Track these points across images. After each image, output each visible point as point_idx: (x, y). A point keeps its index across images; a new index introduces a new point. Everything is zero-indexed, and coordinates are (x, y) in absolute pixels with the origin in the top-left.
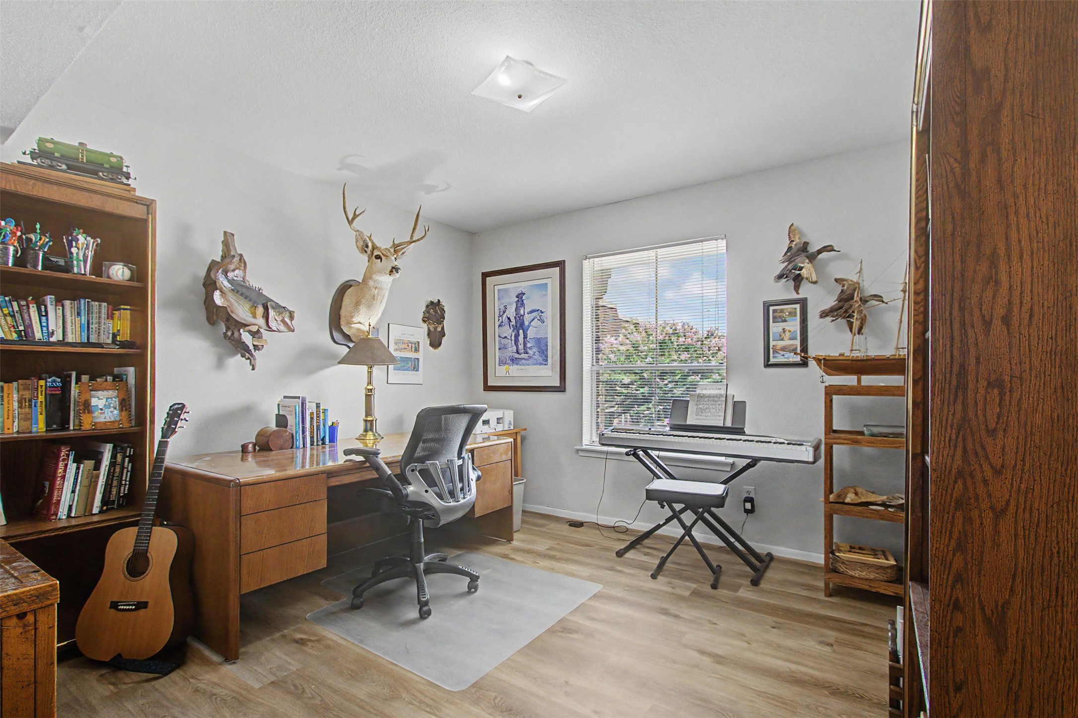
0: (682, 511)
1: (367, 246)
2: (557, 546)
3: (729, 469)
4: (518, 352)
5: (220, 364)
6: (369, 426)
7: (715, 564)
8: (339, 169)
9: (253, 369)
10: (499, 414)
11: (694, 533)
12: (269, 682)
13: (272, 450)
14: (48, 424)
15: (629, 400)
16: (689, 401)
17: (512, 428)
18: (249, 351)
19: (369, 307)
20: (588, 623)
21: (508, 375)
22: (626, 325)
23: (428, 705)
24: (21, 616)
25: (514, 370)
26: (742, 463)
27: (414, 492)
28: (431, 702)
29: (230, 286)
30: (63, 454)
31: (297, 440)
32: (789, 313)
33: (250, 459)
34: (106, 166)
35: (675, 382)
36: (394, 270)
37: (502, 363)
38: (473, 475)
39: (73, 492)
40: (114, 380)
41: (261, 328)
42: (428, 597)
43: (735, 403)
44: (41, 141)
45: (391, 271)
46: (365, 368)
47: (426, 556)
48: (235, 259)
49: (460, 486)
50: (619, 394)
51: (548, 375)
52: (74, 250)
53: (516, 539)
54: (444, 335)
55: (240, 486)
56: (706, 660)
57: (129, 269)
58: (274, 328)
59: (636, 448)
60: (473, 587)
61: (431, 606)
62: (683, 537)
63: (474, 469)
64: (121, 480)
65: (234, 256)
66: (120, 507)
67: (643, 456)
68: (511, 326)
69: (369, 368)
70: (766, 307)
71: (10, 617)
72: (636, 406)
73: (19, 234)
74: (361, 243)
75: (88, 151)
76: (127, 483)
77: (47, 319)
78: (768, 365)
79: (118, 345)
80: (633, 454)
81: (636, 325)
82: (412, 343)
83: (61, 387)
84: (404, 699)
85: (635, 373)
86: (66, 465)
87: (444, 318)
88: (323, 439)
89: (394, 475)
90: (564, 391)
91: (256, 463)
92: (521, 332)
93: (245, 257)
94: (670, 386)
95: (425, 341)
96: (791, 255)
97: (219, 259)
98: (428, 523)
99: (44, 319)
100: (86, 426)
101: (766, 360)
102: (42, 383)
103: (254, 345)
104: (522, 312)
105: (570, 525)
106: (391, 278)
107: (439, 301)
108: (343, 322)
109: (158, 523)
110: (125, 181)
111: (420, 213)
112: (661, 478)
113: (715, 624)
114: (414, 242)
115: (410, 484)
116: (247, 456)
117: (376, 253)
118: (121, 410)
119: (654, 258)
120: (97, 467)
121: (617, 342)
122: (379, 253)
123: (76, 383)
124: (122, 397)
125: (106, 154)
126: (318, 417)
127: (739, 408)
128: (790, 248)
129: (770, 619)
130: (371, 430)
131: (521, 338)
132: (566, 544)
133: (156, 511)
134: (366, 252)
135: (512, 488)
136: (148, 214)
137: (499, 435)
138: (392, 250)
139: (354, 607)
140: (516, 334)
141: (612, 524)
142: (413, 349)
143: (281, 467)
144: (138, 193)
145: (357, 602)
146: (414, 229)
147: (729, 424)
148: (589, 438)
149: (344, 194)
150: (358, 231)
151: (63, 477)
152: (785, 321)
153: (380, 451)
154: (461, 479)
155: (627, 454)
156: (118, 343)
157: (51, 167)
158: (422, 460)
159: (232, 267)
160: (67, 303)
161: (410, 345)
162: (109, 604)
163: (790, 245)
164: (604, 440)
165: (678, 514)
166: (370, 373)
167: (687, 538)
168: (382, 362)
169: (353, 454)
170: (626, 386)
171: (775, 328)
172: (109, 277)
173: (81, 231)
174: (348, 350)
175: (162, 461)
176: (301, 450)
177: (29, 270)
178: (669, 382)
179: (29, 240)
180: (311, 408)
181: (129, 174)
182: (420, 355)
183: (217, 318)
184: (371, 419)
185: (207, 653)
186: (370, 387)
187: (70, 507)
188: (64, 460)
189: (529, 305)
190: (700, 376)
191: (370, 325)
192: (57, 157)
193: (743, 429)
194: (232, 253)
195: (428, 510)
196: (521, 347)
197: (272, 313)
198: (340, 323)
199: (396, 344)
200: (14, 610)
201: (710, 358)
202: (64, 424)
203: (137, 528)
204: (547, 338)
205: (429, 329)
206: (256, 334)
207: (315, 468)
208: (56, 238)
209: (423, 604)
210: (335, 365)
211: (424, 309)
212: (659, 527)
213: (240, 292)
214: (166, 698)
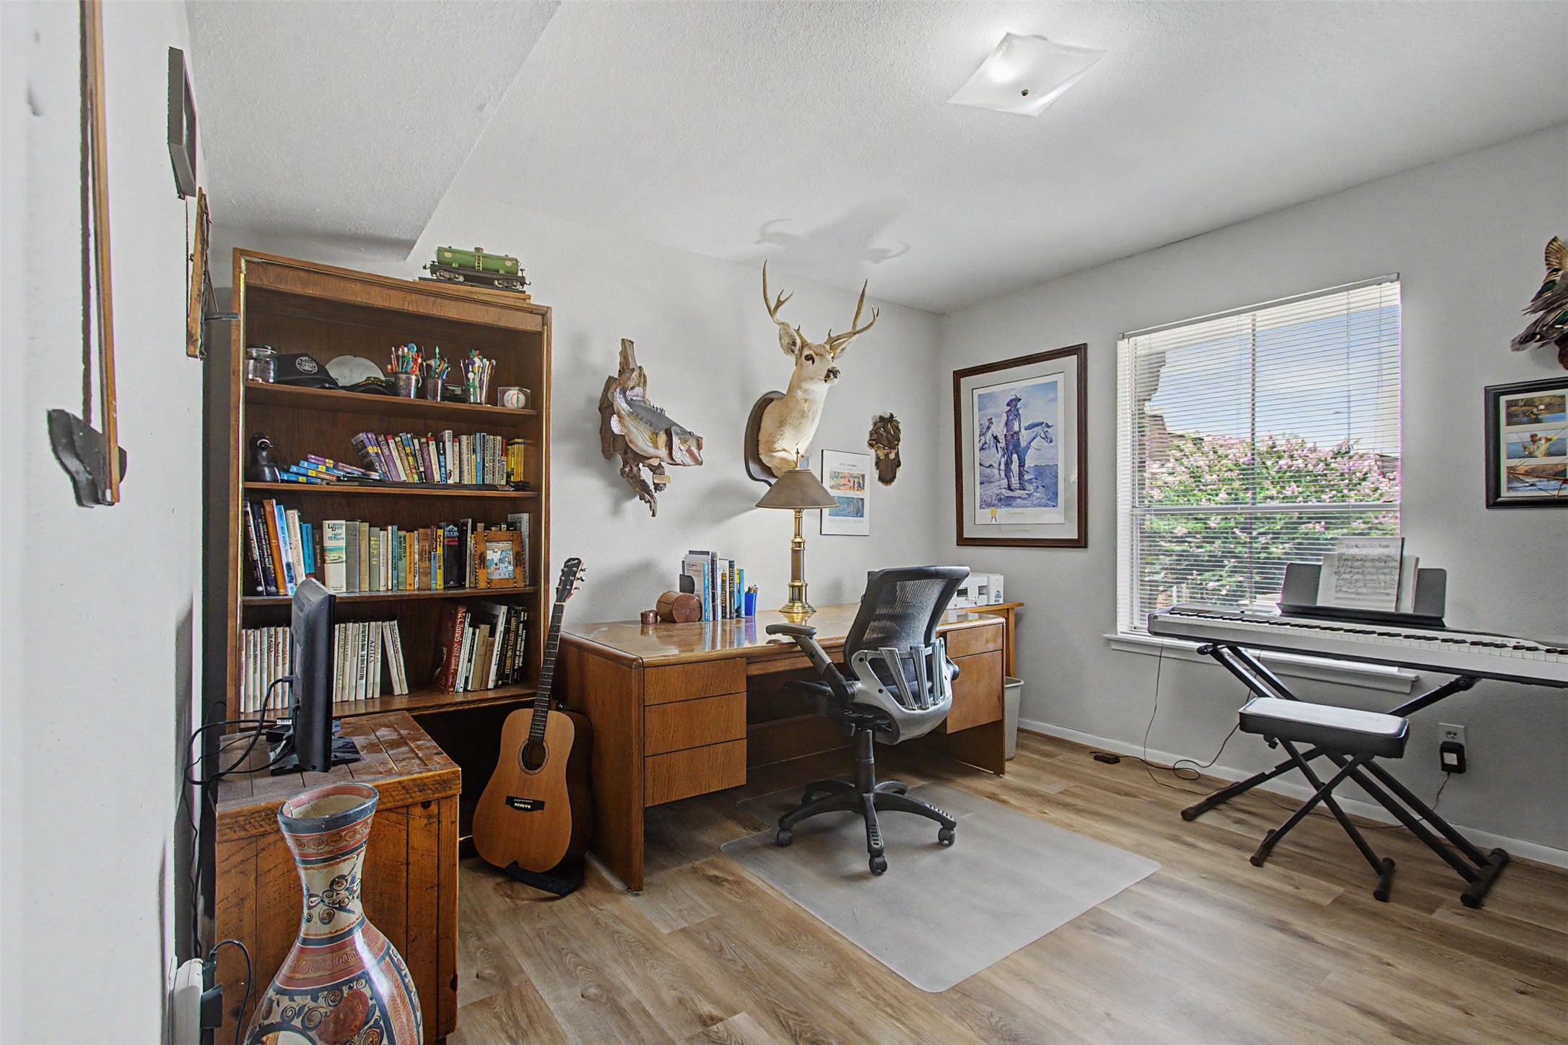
0: (1310, 755)
1: (794, 343)
2: (1077, 790)
3: (1407, 690)
4: (1009, 488)
5: (616, 510)
6: (797, 594)
7: (1380, 857)
8: (758, 243)
9: (654, 515)
10: (982, 580)
11: (1336, 796)
12: (680, 928)
13: (675, 622)
14: (446, 582)
15: (1186, 563)
16: (1320, 566)
17: (1001, 601)
18: (648, 492)
19: (797, 428)
20: (1139, 923)
21: (994, 522)
22: (1181, 443)
23: (890, 1005)
24: (426, 805)
25: (1003, 514)
26: (1436, 681)
27: (862, 692)
28: (894, 1002)
29: (628, 408)
30: (460, 615)
31: (706, 611)
32: (1546, 406)
33: (651, 632)
34: (502, 272)
35: (1274, 533)
36: (832, 373)
37: (986, 504)
38: (947, 671)
39: (470, 661)
40: (508, 529)
41: (663, 461)
42: (881, 843)
43: (1421, 574)
44: (440, 251)
45: (828, 376)
46: (792, 512)
47: (876, 784)
48: (635, 373)
49: (928, 685)
50: (1168, 553)
51: (1058, 521)
52: (471, 375)
53: (1008, 772)
54: (899, 465)
55: (643, 666)
56: (1374, 1026)
57: (525, 393)
58: (679, 461)
59: (1216, 642)
60: (946, 837)
61: (887, 857)
62: (1314, 801)
63: (948, 662)
64: (516, 650)
65: (633, 370)
66: (516, 682)
67: (1231, 657)
68: (999, 449)
69: (796, 512)
70: (1491, 396)
71: (415, 804)
72: (1195, 572)
73: (420, 361)
74: (786, 340)
75: (486, 257)
76: (522, 654)
77: (445, 458)
78: (1494, 501)
79: (512, 487)
80: (1211, 653)
81: (1198, 441)
82: (854, 477)
83: (458, 537)
84: (855, 989)
85: (1196, 519)
86: (463, 629)
87: (899, 440)
88: (738, 611)
89: (835, 665)
90: (1085, 546)
91: (659, 637)
92: (1015, 457)
93: (646, 371)
94: (1262, 540)
95: (872, 474)
96: (1553, 296)
97: (616, 376)
98: (881, 739)
99: (442, 458)
100: (482, 585)
101: (1491, 494)
102: (440, 532)
103: (654, 483)
104: (1016, 428)
105: (1097, 758)
106: (827, 385)
107: (892, 416)
108: (761, 451)
109: (554, 706)
110: (519, 287)
111: (866, 294)
112: (1266, 696)
113: (1389, 964)
114: (858, 332)
115: (857, 679)
116: (647, 628)
117: (806, 352)
118: (516, 566)
119: (1250, 326)
120: (492, 633)
121: (1164, 470)
122: (811, 352)
123: (472, 533)
124: (517, 549)
125: (499, 258)
126: (732, 580)
127: (1431, 583)
128: (1548, 285)
129: (1513, 977)
130: (800, 599)
131: (1015, 467)
132: (1094, 789)
133: (552, 690)
134: (793, 351)
135: (1003, 694)
136: (543, 325)
137: (982, 613)
138: (828, 347)
139: (780, 844)
140: (1007, 461)
141: (1171, 765)
142: (856, 485)
143: (686, 645)
144: (533, 301)
145: (785, 836)
146: (858, 314)
147: (1407, 607)
148: (1129, 623)
149: (764, 274)
150: (783, 324)
151: (460, 643)
152: (1537, 421)
153: (815, 631)
154: (930, 678)
155: (1201, 651)
156: (512, 484)
157: (450, 280)
158: (874, 645)
159: (631, 384)
160: (464, 438)
161: (852, 480)
162: (504, 800)
163: (1552, 278)
164: (1156, 628)
165: (1303, 760)
166: (798, 520)
167: (1322, 804)
168: (815, 504)
169: (779, 632)
170: (1180, 540)
171: (1511, 435)
172: (503, 406)
173: (477, 352)
174: (769, 488)
175: (558, 630)
176: (711, 623)
177: (429, 402)
178: (1260, 534)
179: (429, 366)
180: (722, 567)
181: (523, 278)
182: (865, 494)
183: (614, 450)
184: (799, 584)
185: (606, 874)
186: (798, 540)
187: (467, 678)
188: (461, 622)
189: (1029, 415)
190: (1323, 523)
191: (798, 453)
192: (455, 268)
193: (1440, 619)
194: (631, 367)
195: (881, 718)
196: (1015, 481)
197: (676, 440)
198: (758, 451)
199: (832, 477)
200: (419, 797)
201: (1345, 491)
202: (461, 583)
203: (532, 710)
204: (1057, 465)
205: (877, 455)
206: (657, 470)
207: (728, 650)
208: (453, 363)
209: (875, 853)
210: (752, 509)
211: (870, 427)
212: (1262, 778)
213: (640, 417)
214: (565, 926)
